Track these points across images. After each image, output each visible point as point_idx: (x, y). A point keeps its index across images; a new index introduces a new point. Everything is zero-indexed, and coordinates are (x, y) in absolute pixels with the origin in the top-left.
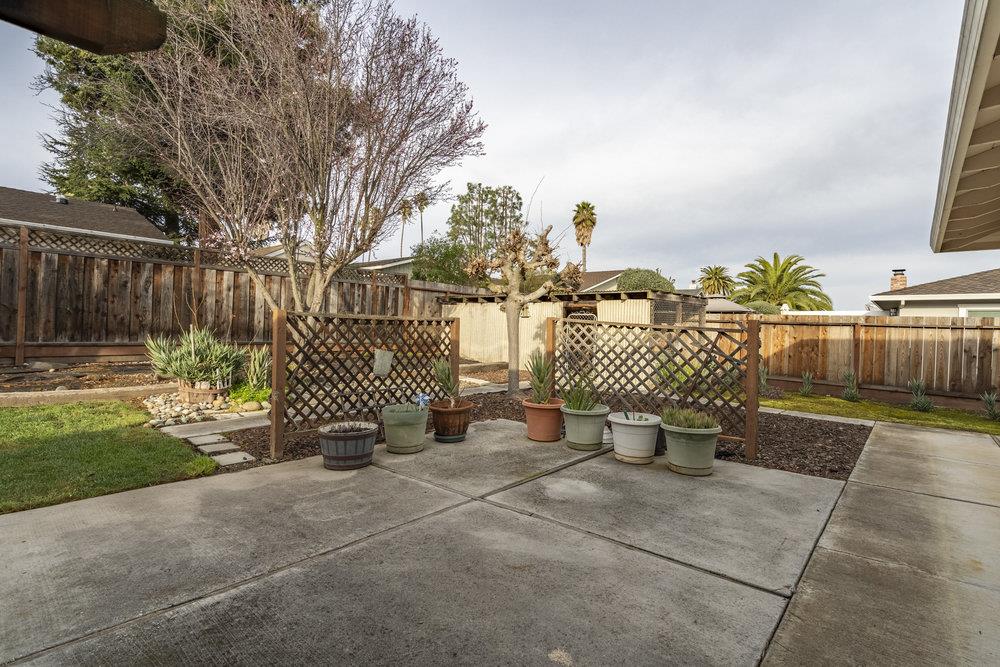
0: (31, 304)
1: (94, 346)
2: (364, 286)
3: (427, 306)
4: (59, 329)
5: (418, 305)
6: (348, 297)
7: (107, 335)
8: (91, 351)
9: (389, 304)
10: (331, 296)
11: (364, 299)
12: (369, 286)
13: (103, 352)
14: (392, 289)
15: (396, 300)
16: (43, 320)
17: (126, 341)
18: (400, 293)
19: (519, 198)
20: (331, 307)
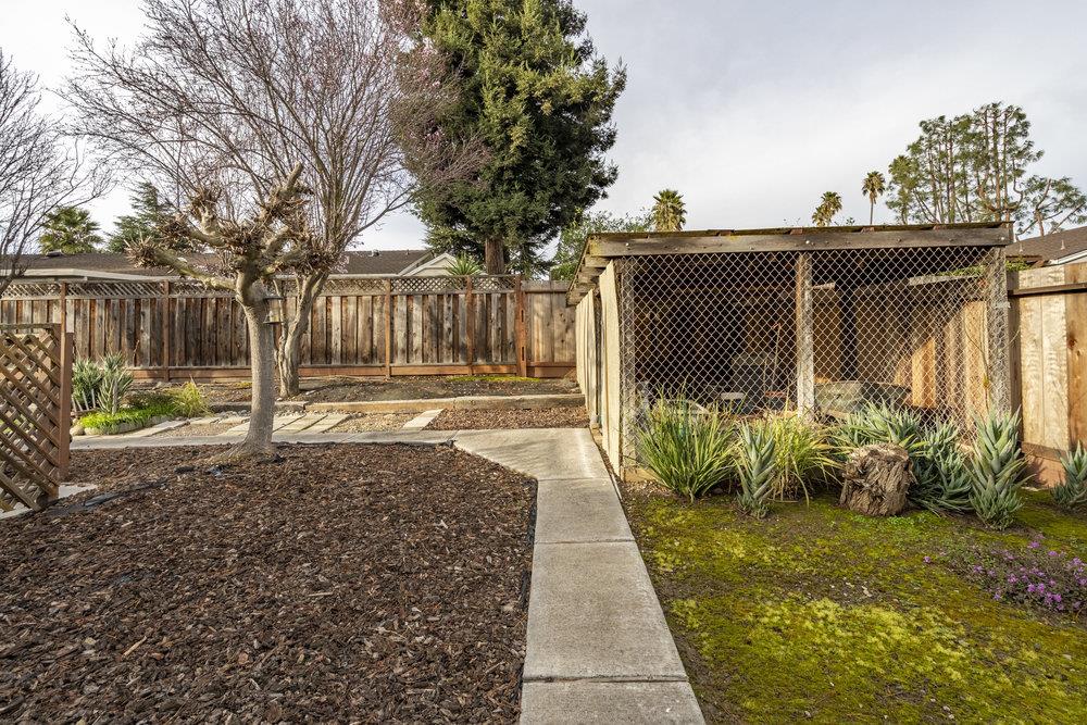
0: (172, 337)
1: (207, 369)
2: (456, 296)
3: (556, 314)
4: (187, 357)
5: (541, 313)
6: (435, 312)
7: (216, 360)
8: (207, 374)
9: (493, 315)
10: (414, 312)
11: (455, 312)
12: (462, 296)
13: (215, 374)
14: (495, 297)
15: (502, 310)
16: (178, 350)
17: (229, 366)
18: (508, 299)
19: (1021, 117)
20: (414, 325)
